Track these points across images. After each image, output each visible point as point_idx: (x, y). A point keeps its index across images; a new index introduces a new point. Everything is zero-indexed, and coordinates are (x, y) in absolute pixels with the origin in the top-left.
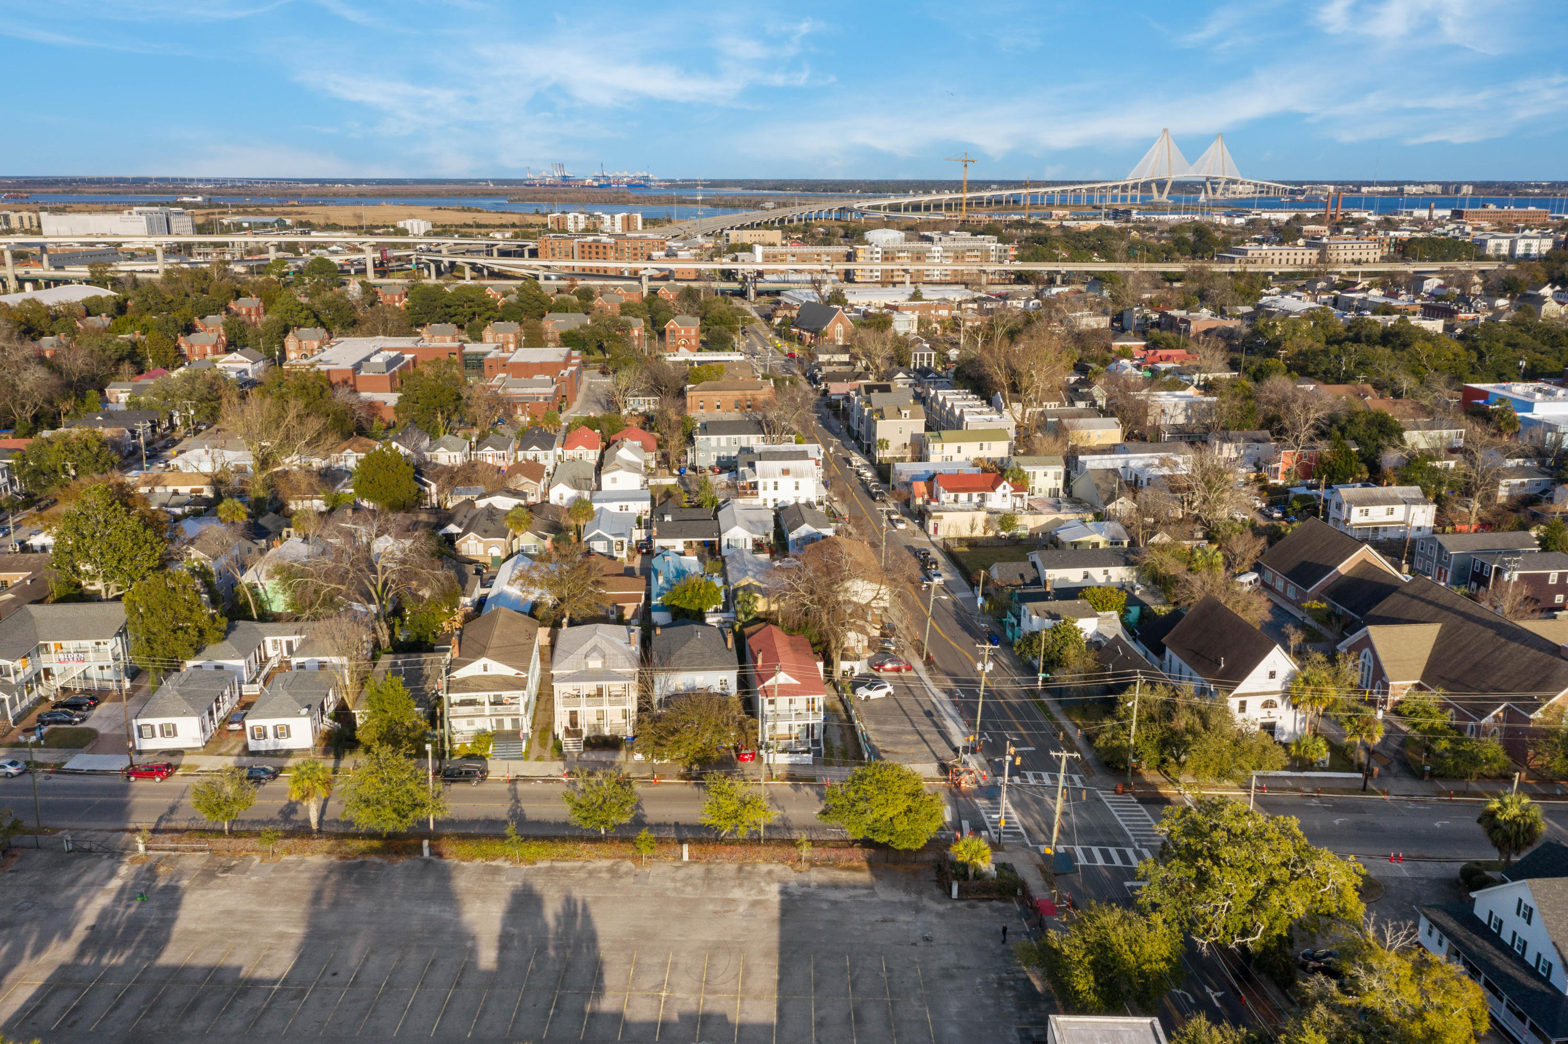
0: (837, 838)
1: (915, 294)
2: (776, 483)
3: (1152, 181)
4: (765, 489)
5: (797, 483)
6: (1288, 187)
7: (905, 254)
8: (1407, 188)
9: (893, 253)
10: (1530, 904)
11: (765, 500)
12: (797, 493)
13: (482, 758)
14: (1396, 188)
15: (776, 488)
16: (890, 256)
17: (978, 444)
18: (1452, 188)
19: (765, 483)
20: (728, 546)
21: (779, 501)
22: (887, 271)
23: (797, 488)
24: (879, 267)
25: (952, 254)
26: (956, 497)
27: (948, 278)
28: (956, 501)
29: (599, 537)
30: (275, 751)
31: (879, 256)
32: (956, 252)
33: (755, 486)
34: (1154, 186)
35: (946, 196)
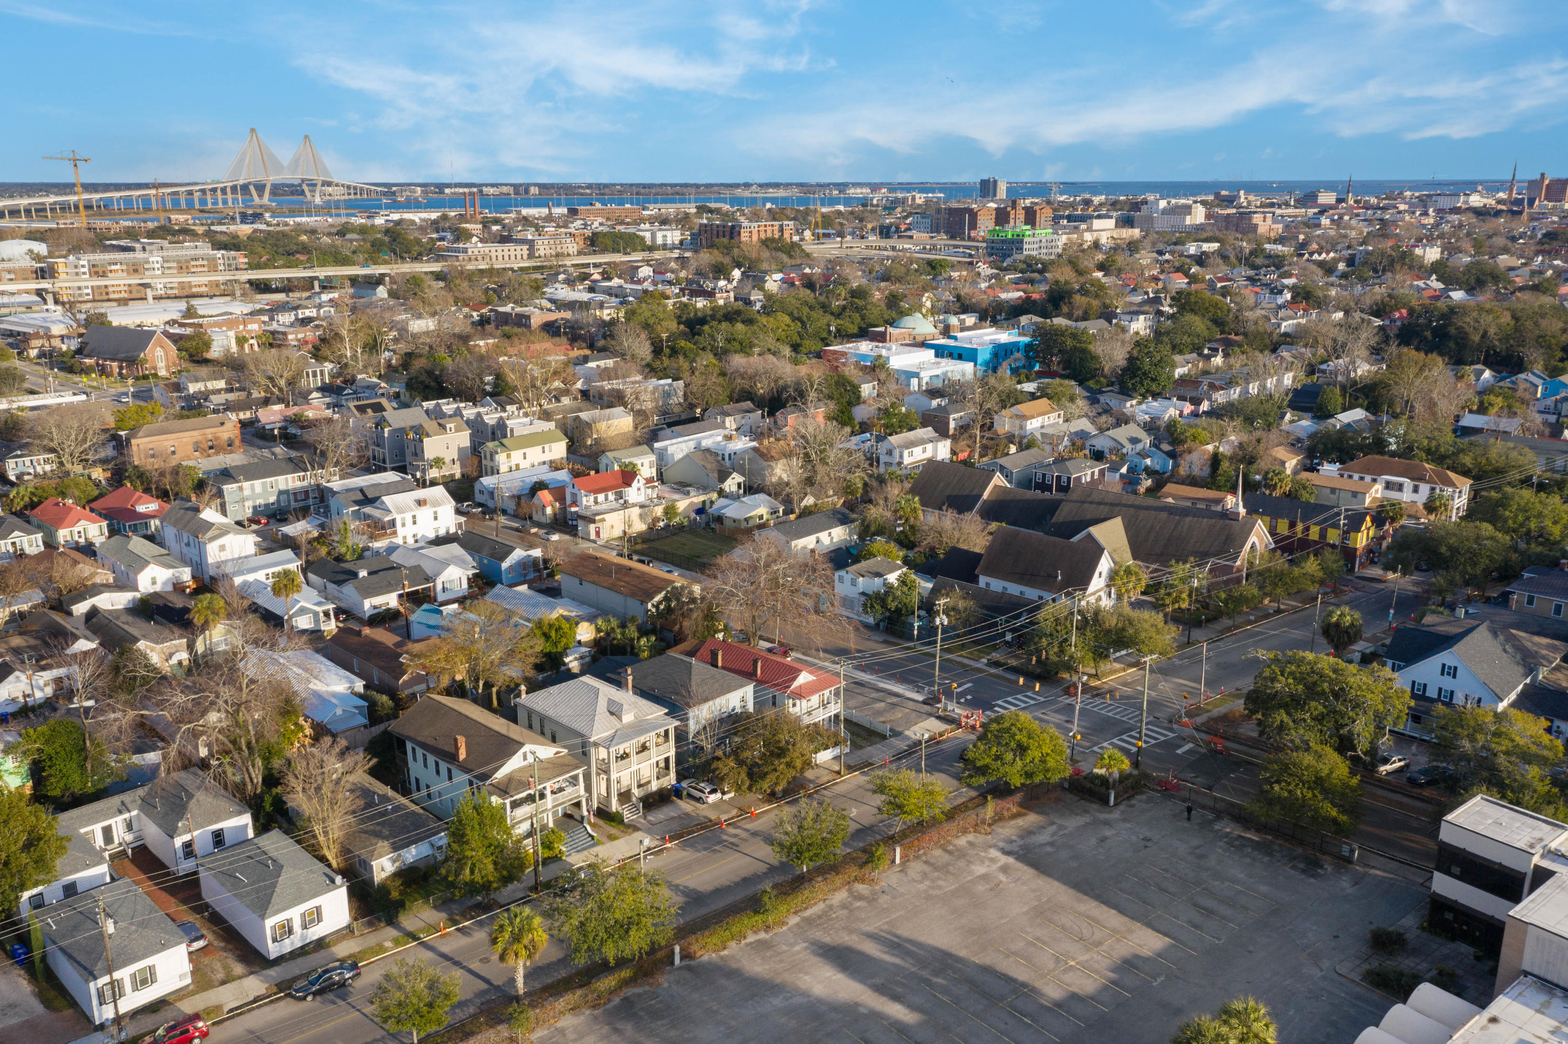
0: (964, 800)
1: (188, 309)
2: (414, 517)
3: (250, 183)
4: (403, 525)
5: (435, 513)
6: (379, 189)
7: (118, 267)
8: (484, 189)
9: (103, 266)
10: (1453, 664)
11: (405, 538)
12: (436, 524)
13: (556, 859)
14: (475, 190)
15: (414, 523)
16: (100, 270)
17: (540, 448)
18: (522, 190)
19: (403, 519)
20: (444, 589)
21: (419, 537)
22: (99, 287)
23: (436, 518)
24: (90, 284)
25: (175, 265)
26: (596, 499)
27: (176, 291)
28: (596, 502)
29: (303, 611)
30: (302, 947)
31: (86, 270)
32: (179, 262)
33: (393, 523)
34: (252, 188)
35: (23, 202)
